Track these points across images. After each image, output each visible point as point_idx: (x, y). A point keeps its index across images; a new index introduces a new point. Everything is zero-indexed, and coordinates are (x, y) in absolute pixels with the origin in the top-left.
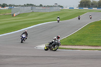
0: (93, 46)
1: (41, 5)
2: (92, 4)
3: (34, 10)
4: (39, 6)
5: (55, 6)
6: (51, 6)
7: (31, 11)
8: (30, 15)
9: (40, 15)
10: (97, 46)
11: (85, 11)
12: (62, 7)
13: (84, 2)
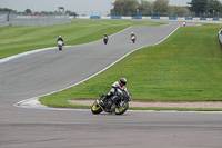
0: (142, 101)
1: (28, 12)
2: (141, 9)
3: (12, 22)
4: (24, 14)
5: (60, 14)
6: (51, 13)
7: (7, 24)
8: (4, 33)
9: (25, 32)
10: (151, 101)
11: (125, 24)
12: (74, 14)
13: (122, 4)
